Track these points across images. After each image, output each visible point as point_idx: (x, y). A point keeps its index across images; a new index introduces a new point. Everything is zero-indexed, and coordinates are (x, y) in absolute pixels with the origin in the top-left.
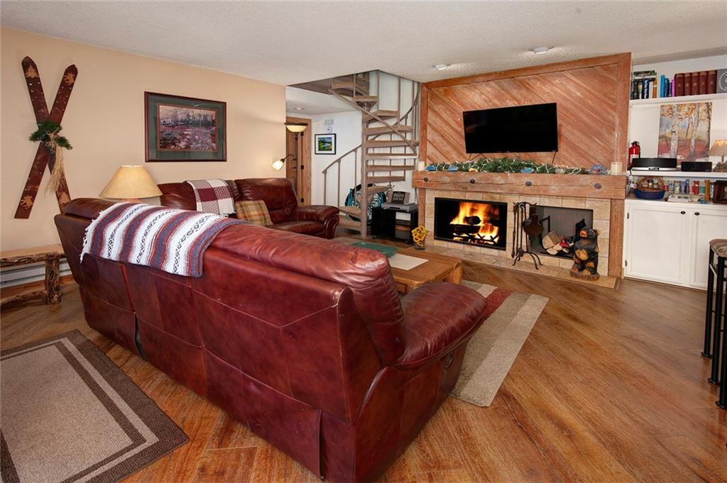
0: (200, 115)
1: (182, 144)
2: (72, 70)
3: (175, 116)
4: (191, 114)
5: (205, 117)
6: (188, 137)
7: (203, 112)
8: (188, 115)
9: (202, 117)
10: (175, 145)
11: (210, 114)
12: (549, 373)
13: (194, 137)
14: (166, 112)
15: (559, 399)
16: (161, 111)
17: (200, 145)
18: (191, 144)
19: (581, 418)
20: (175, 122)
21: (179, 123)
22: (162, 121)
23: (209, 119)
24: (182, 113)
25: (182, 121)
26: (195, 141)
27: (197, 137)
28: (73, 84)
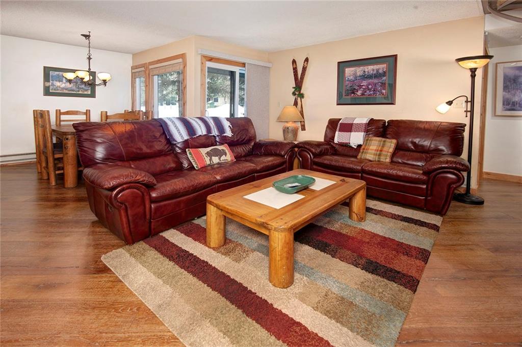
0: (373, 70)
1: (359, 93)
2: (307, 60)
3: (355, 74)
4: (366, 70)
5: (378, 70)
6: (364, 87)
7: (376, 67)
8: (364, 71)
9: (375, 71)
10: (354, 94)
11: (382, 67)
12: (96, 311)
13: (368, 87)
14: (349, 72)
15: (65, 300)
16: (346, 72)
17: (372, 92)
18: (365, 92)
19: (37, 303)
20: (355, 78)
21: (358, 78)
22: (347, 79)
23: (381, 71)
24: (359, 71)
25: (360, 76)
26: (369, 89)
27: (370, 87)
28: (306, 67)
